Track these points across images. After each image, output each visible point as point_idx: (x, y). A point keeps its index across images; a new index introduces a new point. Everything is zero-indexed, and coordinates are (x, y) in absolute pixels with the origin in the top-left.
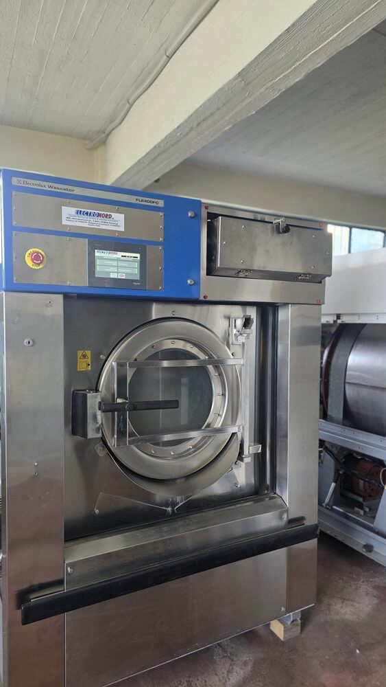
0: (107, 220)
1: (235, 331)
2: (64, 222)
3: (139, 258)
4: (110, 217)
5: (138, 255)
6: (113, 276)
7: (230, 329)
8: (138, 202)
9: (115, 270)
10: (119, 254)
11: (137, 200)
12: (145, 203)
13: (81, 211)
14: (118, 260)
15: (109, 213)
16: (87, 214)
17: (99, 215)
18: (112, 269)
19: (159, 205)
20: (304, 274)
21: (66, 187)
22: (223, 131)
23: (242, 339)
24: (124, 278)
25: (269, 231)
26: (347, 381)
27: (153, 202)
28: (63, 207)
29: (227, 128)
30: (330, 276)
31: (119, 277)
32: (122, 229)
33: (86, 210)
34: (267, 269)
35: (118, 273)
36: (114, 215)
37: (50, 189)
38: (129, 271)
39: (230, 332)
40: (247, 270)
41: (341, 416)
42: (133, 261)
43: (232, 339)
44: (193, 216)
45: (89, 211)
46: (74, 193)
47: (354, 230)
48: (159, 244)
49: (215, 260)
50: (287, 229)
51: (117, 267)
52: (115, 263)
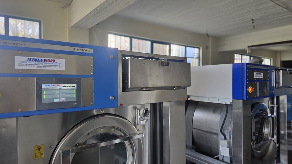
0: (52, 64)
1: (139, 117)
2: (16, 67)
3: (76, 87)
4: (54, 61)
5: (75, 85)
6: (56, 100)
7: (136, 116)
8: (75, 51)
9: (58, 96)
10: (61, 86)
11: (74, 49)
12: (80, 51)
13: (30, 59)
14: (60, 89)
15: (53, 59)
16: (36, 60)
17: (45, 61)
18: (55, 96)
19: (90, 52)
20: (177, 87)
21: (18, 42)
22: (129, 4)
23: (143, 123)
24: (65, 101)
25: (158, 64)
26: (193, 127)
27: (86, 50)
28: (15, 57)
29: (131, 3)
30: (189, 86)
31: (61, 101)
32: (63, 69)
33: (35, 58)
34: (157, 86)
35: (60, 98)
36: (56, 60)
37: (5, 44)
38: (69, 96)
39: (136, 117)
40: (146, 88)
41: (191, 144)
42: (72, 89)
43: (138, 121)
44: (113, 58)
45: (37, 58)
46: (25, 46)
47: (187, 48)
48: (91, 76)
49: (127, 83)
50: (168, 64)
51: (60, 94)
52: (58, 92)
